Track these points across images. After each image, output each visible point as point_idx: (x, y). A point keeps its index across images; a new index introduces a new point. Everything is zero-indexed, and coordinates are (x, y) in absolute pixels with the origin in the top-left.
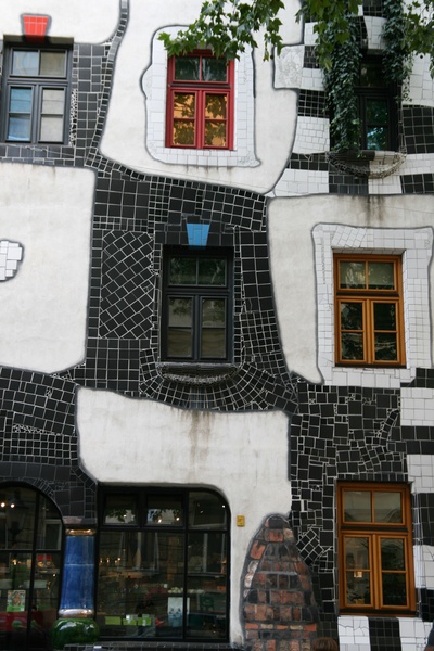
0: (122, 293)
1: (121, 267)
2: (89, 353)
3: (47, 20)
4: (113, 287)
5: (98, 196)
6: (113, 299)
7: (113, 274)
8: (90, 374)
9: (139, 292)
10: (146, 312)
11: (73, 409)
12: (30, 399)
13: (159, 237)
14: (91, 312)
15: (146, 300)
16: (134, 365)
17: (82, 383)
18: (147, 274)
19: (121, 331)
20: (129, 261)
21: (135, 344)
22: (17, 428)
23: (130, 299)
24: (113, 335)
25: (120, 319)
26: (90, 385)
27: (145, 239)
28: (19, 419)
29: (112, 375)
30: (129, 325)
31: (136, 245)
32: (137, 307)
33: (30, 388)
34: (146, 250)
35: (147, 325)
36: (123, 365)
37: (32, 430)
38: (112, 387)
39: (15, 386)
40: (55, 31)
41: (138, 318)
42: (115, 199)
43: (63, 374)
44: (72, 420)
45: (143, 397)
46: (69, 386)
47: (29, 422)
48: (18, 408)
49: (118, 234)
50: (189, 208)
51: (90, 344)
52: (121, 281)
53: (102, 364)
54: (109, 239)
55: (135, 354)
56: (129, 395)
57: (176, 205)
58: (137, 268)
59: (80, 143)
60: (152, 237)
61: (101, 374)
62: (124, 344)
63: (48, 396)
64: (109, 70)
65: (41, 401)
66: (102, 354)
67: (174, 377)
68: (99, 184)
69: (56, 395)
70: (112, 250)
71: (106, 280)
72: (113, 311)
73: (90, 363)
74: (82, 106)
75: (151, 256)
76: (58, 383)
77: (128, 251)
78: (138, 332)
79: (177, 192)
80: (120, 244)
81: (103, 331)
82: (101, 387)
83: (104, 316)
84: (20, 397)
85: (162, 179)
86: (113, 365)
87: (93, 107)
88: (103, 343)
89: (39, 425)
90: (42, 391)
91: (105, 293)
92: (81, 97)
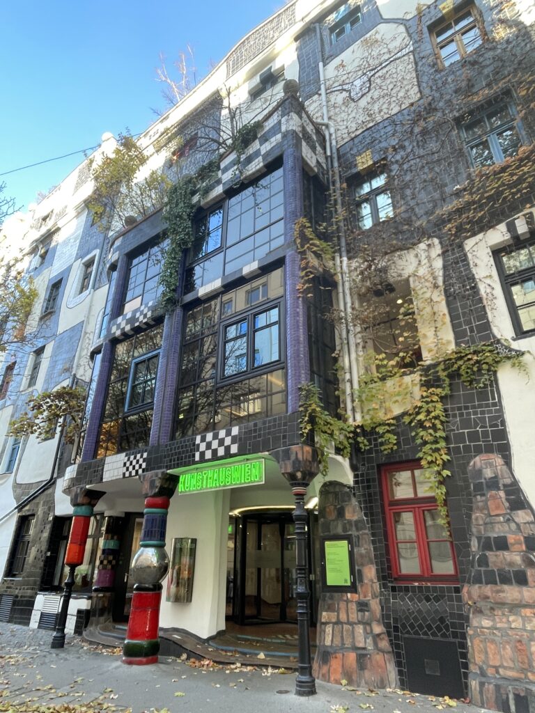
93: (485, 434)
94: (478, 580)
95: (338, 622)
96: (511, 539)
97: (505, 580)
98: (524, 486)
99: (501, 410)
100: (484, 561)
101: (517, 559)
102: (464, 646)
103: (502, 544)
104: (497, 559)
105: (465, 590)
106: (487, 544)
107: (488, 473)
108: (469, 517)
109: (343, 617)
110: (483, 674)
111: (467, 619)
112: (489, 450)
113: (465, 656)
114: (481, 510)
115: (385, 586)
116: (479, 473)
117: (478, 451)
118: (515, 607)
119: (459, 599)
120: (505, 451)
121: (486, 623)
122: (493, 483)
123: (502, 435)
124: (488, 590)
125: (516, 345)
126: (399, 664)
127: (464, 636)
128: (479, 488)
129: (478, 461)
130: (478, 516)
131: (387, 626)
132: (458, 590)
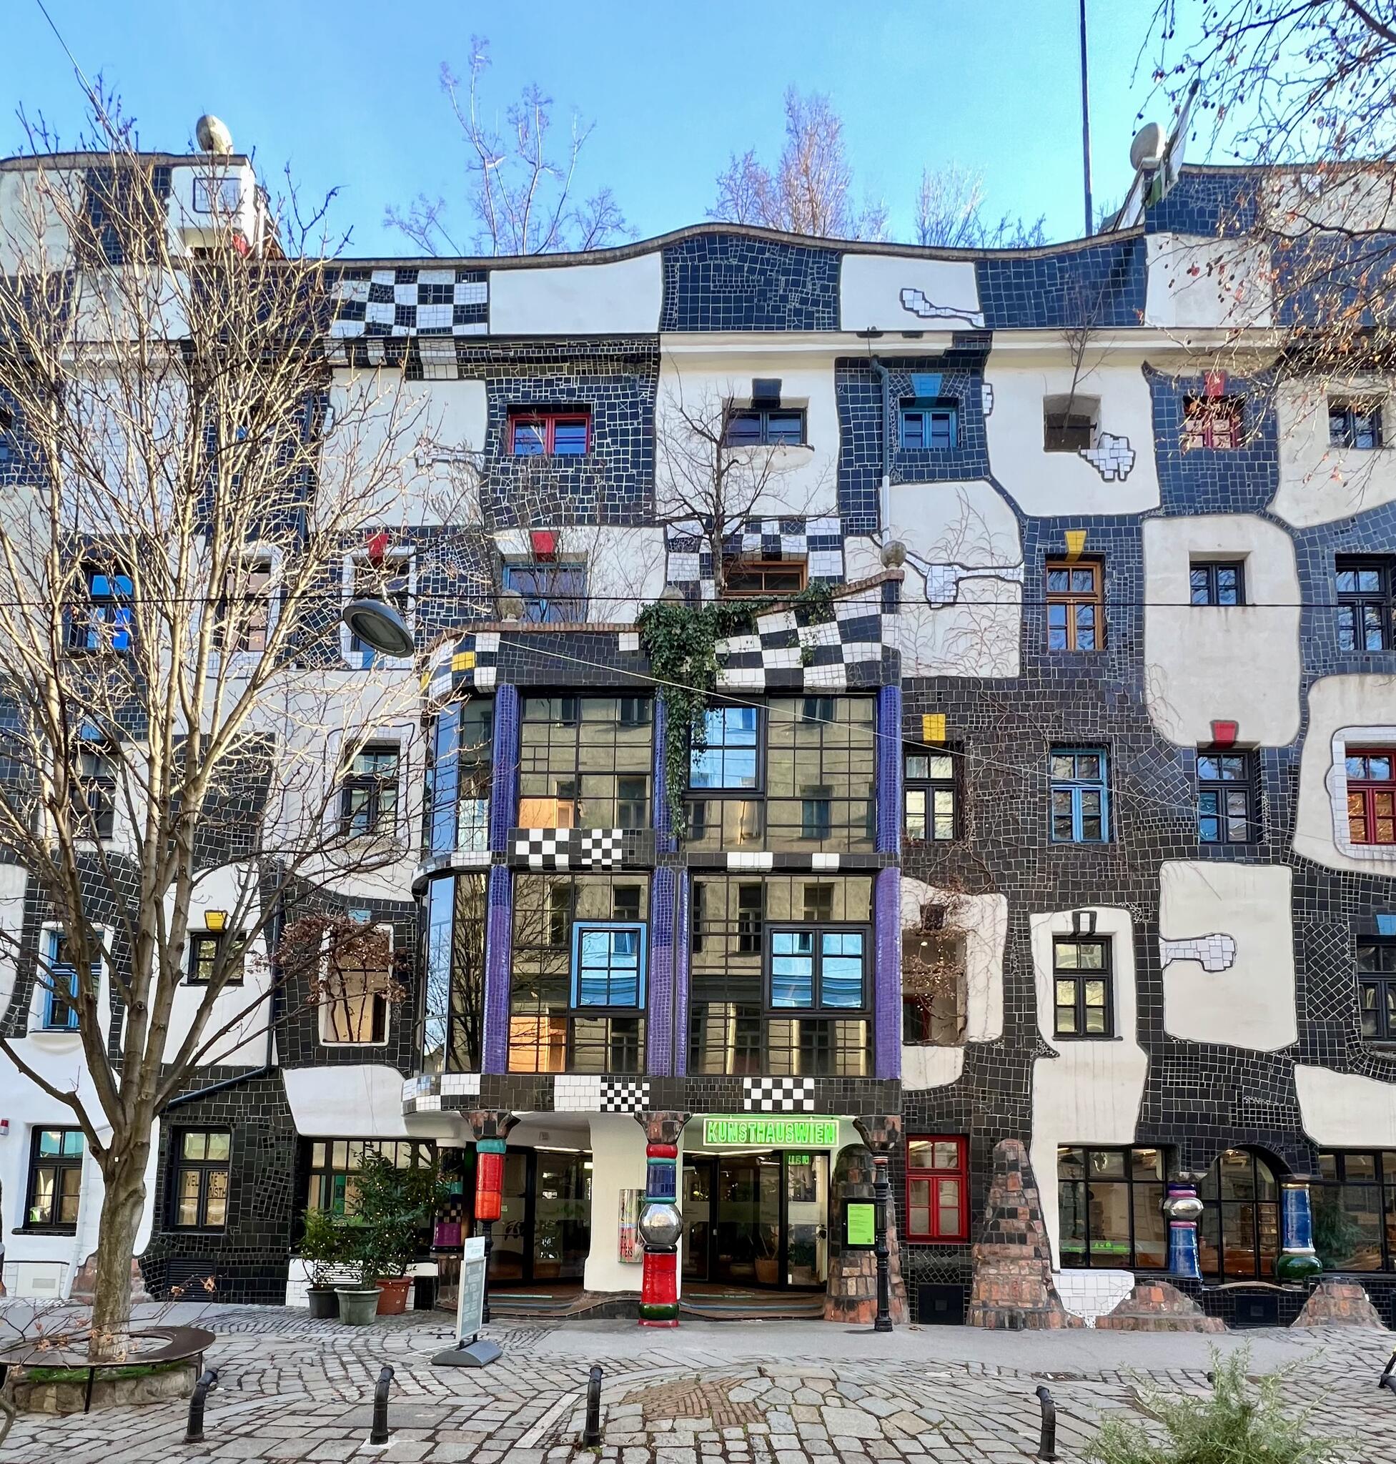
0: (1324, 980)
1: (1322, 956)
2: (1301, 1033)
3: (1233, 726)
4: (1315, 974)
5: (1296, 892)
6: (1317, 985)
7: (1316, 963)
8: (1304, 1052)
9: (1339, 979)
10: (1348, 997)
11: (1292, 1083)
12: (1255, 1075)
13: (1353, 928)
14: (1299, 998)
15: (1346, 986)
16: (1341, 1044)
17: (1298, 1061)
18: (1344, 962)
19: (1326, 1014)
20: (1329, 950)
21: (1339, 1025)
22: (1247, 1099)
23: (1332, 985)
24: (1318, 1018)
25: (1324, 1003)
26: (1305, 1062)
27: (1341, 931)
28: (1248, 1092)
29: (1323, 1053)
30: (1333, 1008)
31: (1333, 936)
32: (1339, 992)
33: (1254, 1065)
34: (1343, 940)
35: (1349, 1008)
36: (1332, 1044)
37: (1260, 1101)
38: (1324, 1063)
39: (1241, 1063)
40: (1243, 737)
41: (1340, 1002)
42: (1311, 893)
43: (1281, 1052)
44: (1293, 1092)
45: (1352, 1072)
46: (1287, 1063)
47: (1257, 1094)
48: (1246, 1082)
49: (1317, 926)
50: (1378, 901)
51: (1301, 1026)
52: (1322, 969)
53: (1313, 1043)
54: (1310, 930)
55: (1340, 1035)
56: (1339, 1071)
57: (1365, 898)
58: (1336, 957)
59: (1275, 842)
60: (1347, 928)
61: (1313, 1052)
62: (1329, 1025)
63: (1271, 1073)
64: (1295, 771)
65: (1265, 1076)
66: (1313, 1034)
67: (1379, 1054)
68: (1296, 880)
69: (1277, 1070)
70: (1312, 941)
71: (1309, 968)
72: (1318, 996)
73: (1303, 1043)
74: (1274, 807)
75: (1347, 946)
76: (1278, 1061)
77: (1326, 941)
78: (1341, 1014)
79: (1366, 886)
80: (1319, 935)
81: (1311, 1014)
82: (1314, 1063)
83: (1311, 1002)
84: (1246, 1073)
85: (1352, 874)
86: (1322, 1044)
87: (1283, 807)
88: (1311, 1024)
89: (1266, 1097)
90: (1264, 1067)
91: (1309, 981)
92: (1272, 798)
93: (1014, 1121)
94: (989, 1240)
95: (861, 1276)
96: (1020, 1210)
97: (1011, 1241)
98: (1035, 1170)
99: (1030, 1103)
100: (996, 1226)
101: (1023, 1225)
102: (969, 1288)
103: (1013, 1214)
104: (1006, 1225)
105: (976, 1247)
106: (1001, 1213)
107: (1011, 1156)
108: (988, 1190)
109: (866, 1271)
110: (985, 1305)
111: (975, 1269)
112: (1015, 1136)
113: (968, 1295)
114: (1000, 1186)
115: (903, 1245)
116: (1004, 1154)
117: (1006, 1135)
118: (1014, 1260)
119: (970, 1255)
120: (1027, 1138)
121: (993, 1271)
122: (1014, 1165)
123: (1028, 1125)
124: (997, 1247)
125: (1055, 1045)
126: (911, 1305)
127: (971, 1281)
128: (1001, 1168)
129: (1004, 1144)
130: (995, 1192)
131: (905, 1276)
132: (969, 1248)
